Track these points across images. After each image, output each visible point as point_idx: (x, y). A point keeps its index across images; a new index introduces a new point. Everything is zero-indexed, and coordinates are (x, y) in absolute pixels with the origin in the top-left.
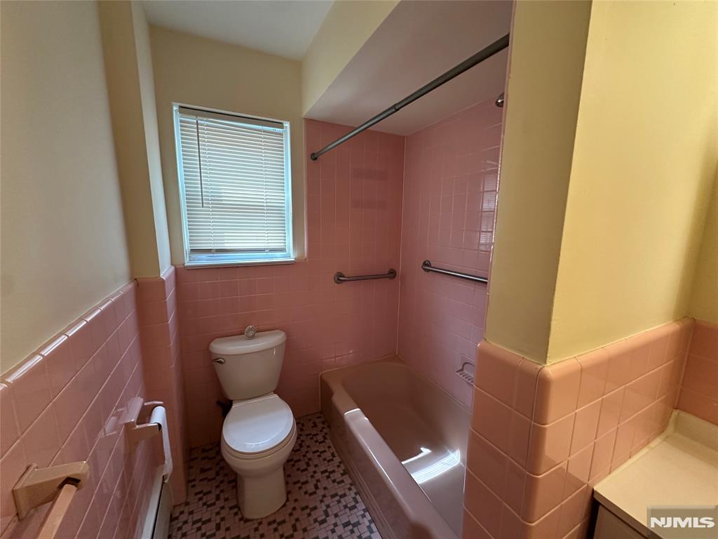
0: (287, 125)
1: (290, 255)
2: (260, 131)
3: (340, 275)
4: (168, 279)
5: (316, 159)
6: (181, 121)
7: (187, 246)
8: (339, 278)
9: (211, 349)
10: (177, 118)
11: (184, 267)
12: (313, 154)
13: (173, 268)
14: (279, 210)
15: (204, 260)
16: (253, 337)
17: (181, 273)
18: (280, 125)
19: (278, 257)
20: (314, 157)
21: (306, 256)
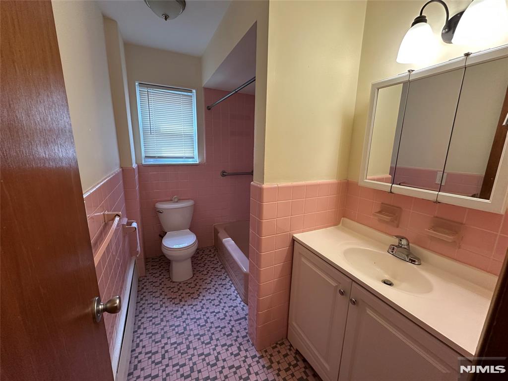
0: (194, 91)
1: (196, 161)
2: (180, 94)
3: (224, 172)
4: (136, 168)
5: (210, 109)
6: (140, 91)
7: (143, 155)
8: (224, 174)
9: (156, 206)
10: (138, 89)
11: (142, 165)
12: (208, 107)
13: (137, 165)
14: (191, 136)
15: (151, 162)
16: (177, 202)
17: (141, 167)
18: (191, 91)
19: (190, 162)
20: (209, 108)
21: (205, 161)
